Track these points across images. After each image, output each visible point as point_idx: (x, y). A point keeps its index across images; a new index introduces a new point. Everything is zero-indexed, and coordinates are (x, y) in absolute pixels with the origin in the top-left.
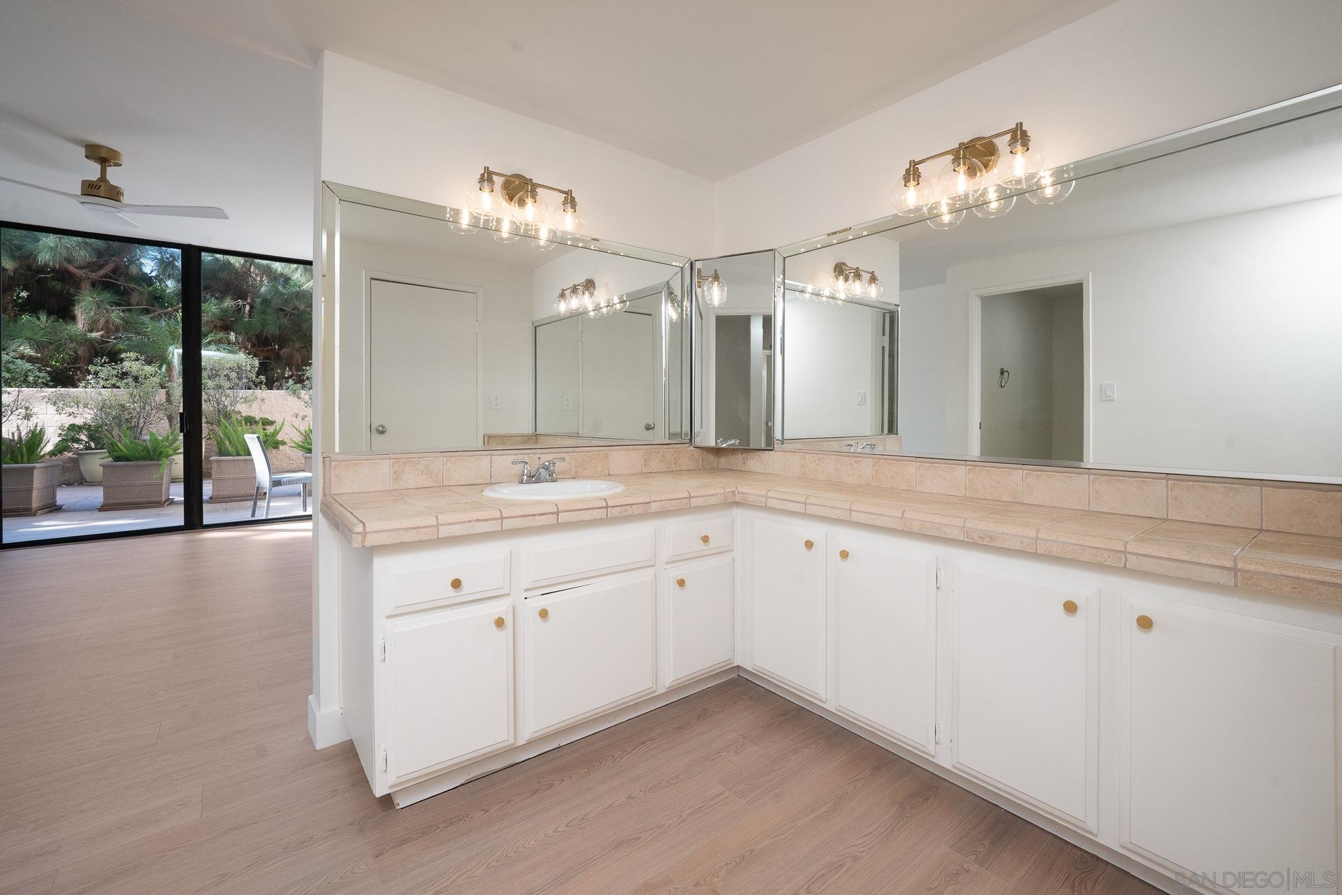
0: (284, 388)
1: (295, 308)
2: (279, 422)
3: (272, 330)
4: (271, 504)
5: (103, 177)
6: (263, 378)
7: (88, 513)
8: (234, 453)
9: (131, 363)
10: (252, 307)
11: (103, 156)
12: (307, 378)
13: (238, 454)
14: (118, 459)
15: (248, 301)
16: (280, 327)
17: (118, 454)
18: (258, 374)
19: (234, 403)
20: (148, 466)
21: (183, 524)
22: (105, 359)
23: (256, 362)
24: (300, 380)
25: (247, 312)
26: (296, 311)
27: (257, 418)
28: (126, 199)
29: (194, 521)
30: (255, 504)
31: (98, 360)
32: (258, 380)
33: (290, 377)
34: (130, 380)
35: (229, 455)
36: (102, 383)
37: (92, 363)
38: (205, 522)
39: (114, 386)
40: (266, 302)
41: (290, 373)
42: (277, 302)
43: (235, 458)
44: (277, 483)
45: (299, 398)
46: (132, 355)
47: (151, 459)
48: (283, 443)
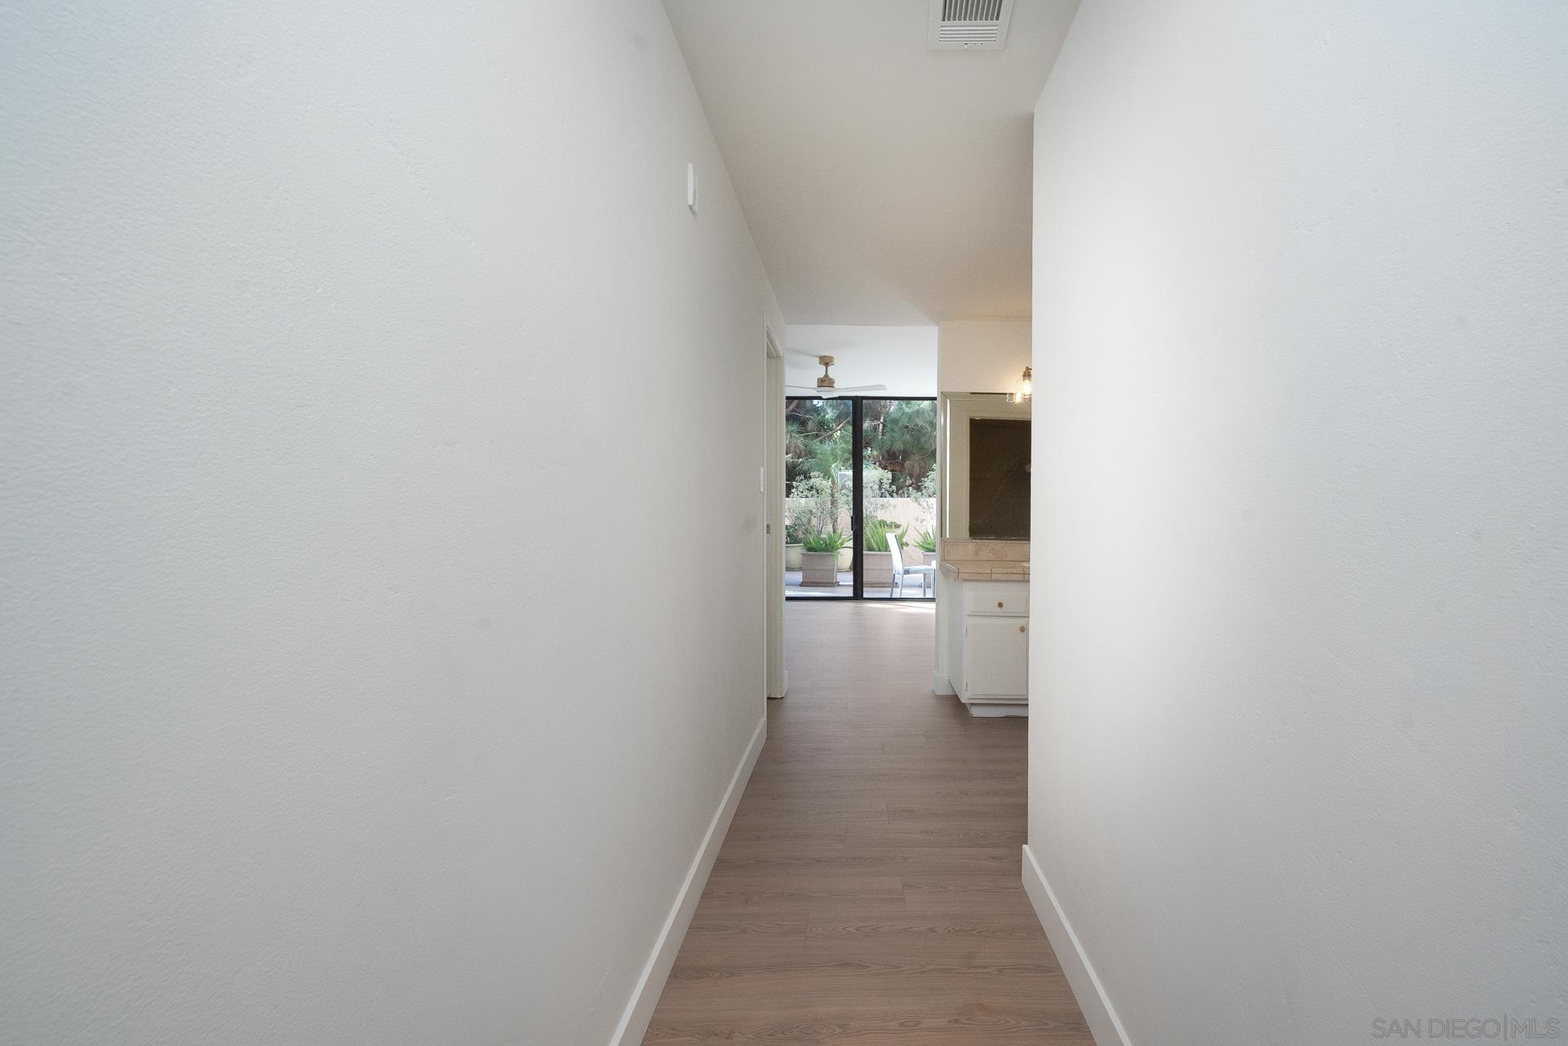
0: (906, 495)
1: (916, 425)
2: (904, 524)
3: (898, 446)
4: (903, 591)
5: (826, 375)
6: (894, 487)
7: (795, 587)
8: (877, 549)
9: (817, 480)
10: (884, 426)
11: (826, 361)
12: (925, 487)
13: (880, 551)
14: (809, 550)
15: (882, 420)
16: (904, 443)
17: (809, 546)
18: (891, 484)
19: (876, 509)
20: (826, 555)
21: (852, 595)
22: (802, 477)
23: (890, 475)
24: (918, 489)
25: (880, 430)
26: (916, 428)
27: (888, 522)
28: (836, 385)
29: (858, 596)
30: (892, 590)
31: (798, 478)
32: (891, 490)
33: (910, 485)
34: (814, 492)
35: (874, 550)
36: (801, 494)
37: (794, 480)
38: (864, 596)
39: (807, 497)
40: (895, 421)
41: (910, 482)
42: (904, 421)
43: (879, 553)
44: (907, 572)
45: (920, 504)
46: (816, 473)
47: (828, 551)
48: (907, 545)
